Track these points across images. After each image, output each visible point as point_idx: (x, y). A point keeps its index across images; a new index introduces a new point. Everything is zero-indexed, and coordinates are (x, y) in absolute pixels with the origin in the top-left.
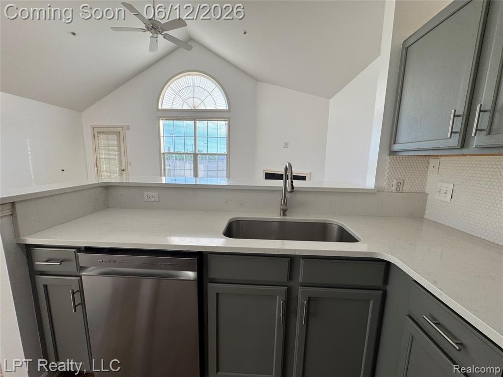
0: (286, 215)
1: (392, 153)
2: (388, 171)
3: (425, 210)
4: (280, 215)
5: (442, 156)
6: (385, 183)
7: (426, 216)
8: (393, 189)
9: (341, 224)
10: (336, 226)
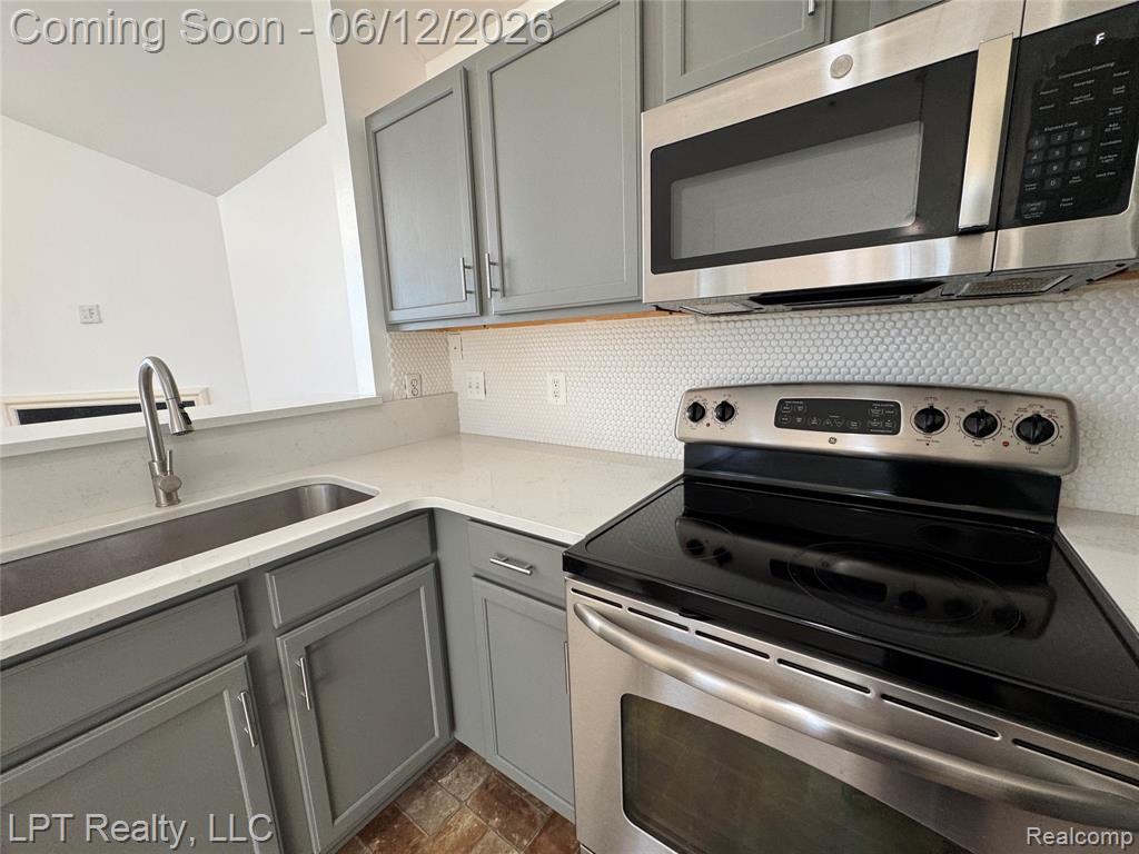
0: (179, 501)
1: (392, 327)
2: (392, 360)
3: (458, 420)
4: (158, 505)
5: (462, 329)
6: (393, 384)
7: (462, 430)
8: (408, 392)
9: (333, 479)
10: (323, 487)
